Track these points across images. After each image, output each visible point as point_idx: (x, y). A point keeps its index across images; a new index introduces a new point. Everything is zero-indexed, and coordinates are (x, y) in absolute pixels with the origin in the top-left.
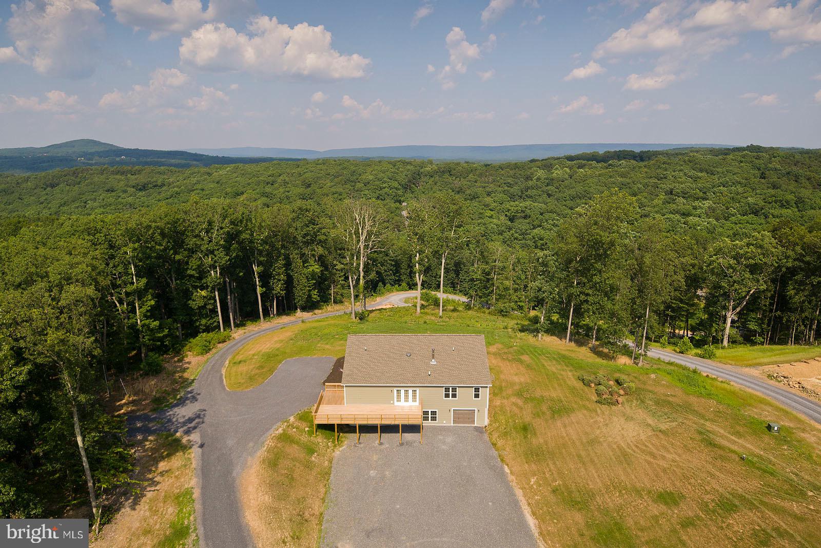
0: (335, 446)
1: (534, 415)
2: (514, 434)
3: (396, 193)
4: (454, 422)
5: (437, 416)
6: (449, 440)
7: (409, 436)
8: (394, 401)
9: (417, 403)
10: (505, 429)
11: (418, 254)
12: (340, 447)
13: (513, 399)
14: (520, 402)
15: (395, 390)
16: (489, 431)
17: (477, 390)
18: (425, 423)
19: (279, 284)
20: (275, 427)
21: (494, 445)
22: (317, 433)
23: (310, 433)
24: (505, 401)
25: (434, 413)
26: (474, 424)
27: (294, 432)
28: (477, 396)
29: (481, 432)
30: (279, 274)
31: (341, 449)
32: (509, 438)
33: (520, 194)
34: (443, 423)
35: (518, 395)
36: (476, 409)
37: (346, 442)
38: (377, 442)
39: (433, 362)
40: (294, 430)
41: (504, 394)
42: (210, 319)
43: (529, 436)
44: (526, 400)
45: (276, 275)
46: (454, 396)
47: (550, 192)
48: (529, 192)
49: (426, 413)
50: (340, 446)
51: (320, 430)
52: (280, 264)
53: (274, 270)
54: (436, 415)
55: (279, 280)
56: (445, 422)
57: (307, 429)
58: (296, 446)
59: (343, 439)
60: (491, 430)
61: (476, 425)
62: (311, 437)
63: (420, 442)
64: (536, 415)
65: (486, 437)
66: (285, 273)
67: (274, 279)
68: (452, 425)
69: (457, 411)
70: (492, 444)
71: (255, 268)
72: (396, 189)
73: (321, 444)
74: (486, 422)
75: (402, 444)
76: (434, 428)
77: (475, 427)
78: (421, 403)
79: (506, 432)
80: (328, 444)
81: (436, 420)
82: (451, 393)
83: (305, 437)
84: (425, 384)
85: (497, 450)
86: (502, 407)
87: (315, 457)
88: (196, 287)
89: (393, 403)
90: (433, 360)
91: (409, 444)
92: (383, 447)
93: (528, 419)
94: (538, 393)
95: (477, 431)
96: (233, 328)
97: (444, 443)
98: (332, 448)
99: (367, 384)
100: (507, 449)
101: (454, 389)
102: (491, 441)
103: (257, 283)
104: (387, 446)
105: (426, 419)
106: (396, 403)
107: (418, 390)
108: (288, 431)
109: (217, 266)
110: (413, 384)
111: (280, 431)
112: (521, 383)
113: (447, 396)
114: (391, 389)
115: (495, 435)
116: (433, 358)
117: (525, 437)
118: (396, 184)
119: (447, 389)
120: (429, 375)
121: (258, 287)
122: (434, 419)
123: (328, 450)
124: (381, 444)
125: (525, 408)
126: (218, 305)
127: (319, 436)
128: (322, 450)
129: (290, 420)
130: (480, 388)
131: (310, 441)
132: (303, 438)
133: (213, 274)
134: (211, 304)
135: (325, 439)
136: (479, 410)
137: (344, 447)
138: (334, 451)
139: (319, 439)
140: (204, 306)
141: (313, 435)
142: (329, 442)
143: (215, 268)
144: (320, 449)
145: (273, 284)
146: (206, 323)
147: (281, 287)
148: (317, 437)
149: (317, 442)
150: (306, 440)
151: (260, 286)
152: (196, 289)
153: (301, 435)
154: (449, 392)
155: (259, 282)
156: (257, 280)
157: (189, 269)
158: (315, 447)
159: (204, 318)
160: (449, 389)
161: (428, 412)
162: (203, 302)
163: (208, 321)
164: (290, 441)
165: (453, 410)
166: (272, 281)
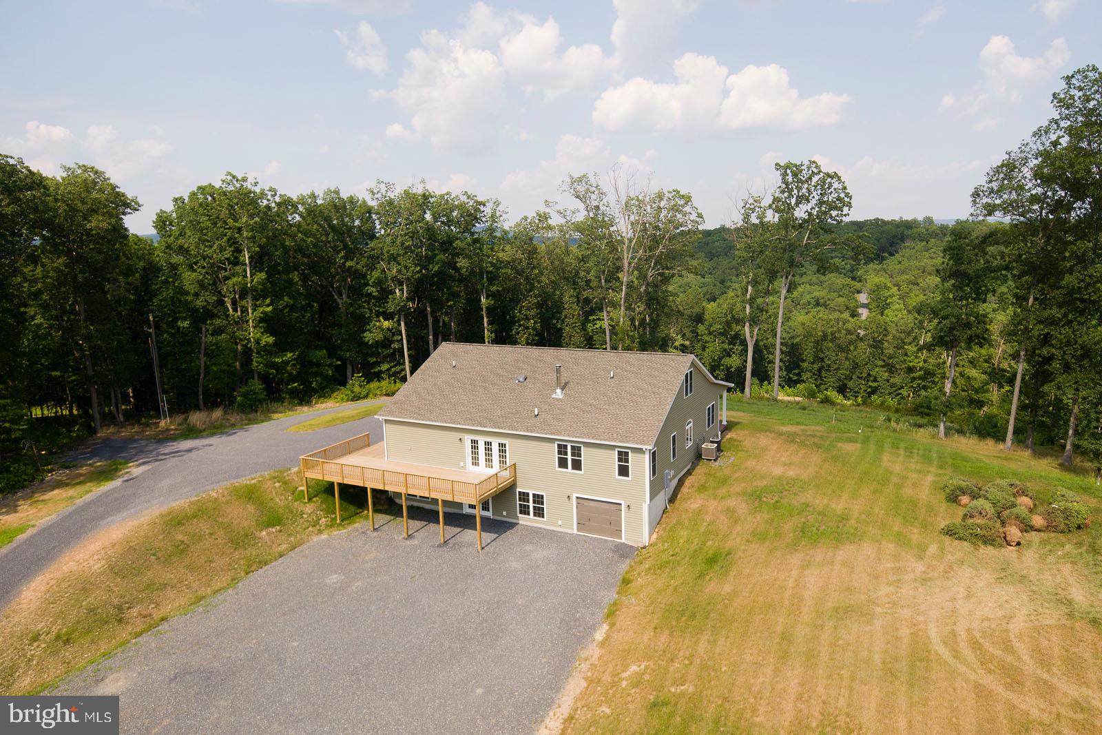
0: (331, 526)
1: (756, 536)
2: (683, 568)
4: (580, 525)
5: (545, 507)
6: (540, 554)
8: (466, 462)
12: (338, 530)
13: (734, 502)
14: (744, 509)
15: (468, 439)
16: (642, 557)
17: (623, 457)
18: (523, 520)
19: (524, 334)
21: (626, 582)
22: (314, 499)
25: (538, 499)
26: (620, 538)
27: (275, 488)
28: (624, 471)
29: (623, 556)
30: (527, 319)
31: (337, 532)
32: (666, 574)
34: (555, 524)
35: (753, 495)
36: (623, 503)
37: (357, 525)
38: (404, 532)
39: (557, 394)
40: (277, 485)
41: (723, 491)
42: (395, 366)
43: (709, 576)
44: (762, 507)
45: (524, 319)
46: (577, 465)
49: (523, 496)
51: (324, 496)
52: (530, 302)
54: (543, 504)
55: (527, 328)
56: (560, 523)
58: (251, 508)
60: (648, 555)
61: (623, 541)
62: (296, 501)
63: (480, 548)
64: (760, 537)
65: (625, 565)
67: (520, 326)
68: (575, 531)
69: (586, 503)
70: (624, 579)
71: (483, 300)
73: (305, 516)
74: (646, 537)
75: (443, 545)
76: (534, 531)
77: (622, 546)
79: (669, 562)
80: (319, 520)
81: (543, 516)
82: (570, 457)
83: (288, 500)
85: (622, 592)
86: (699, 513)
87: (269, 534)
88: (378, 314)
89: (465, 468)
90: (557, 390)
91: (456, 546)
92: (406, 543)
95: (615, 552)
97: (523, 557)
98: (322, 528)
99: (417, 419)
100: (643, 594)
101: (576, 451)
102: (625, 575)
103: (486, 325)
104: (416, 543)
105: (524, 510)
106: (470, 469)
107: (509, 444)
108: (265, 483)
109: (403, 282)
110: (495, 428)
111: (254, 481)
112: (780, 478)
113: (563, 463)
114: (460, 435)
116: (558, 384)
117: (700, 577)
119: (562, 449)
120: (536, 415)
122: (539, 512)
123: (310, 529)
124: (409, 537)
125: (746, 520)
126: (405, 342)
127: (313, 504)
128: (298, 525)
129: (290, 470)
130: (629, 451)
131: (288, 507)
132: (281, 500)
133: (398, 294)
134: (397, 341)
135: (321, 511)
136: (629, 506)
137: (345, 531)
138: (320, 532)
139: (309, 508)
140: (386, 343)
141: (304, 499)
142: (325, 518)
143: (401, 284)
144: (294, 524)
145: (518, 333)
146: (388, 370)
147: (528, 339)
148: (308, 505)
149: (301, 511)
150: (282, 503)
151: (488, 330)
152: (378, 317)
153: (282, 494)
154: (566, 454)
155: (488, 324)
156: (485, 320)
157: (367, 285)
158: (287, 518)
159: (388, 362)
160: (566, 447)
161: (528, 494)
162: (385, 336)
163: (391, 367)
164: (250, 499)
165: (577, 497)
166: (517, 329)
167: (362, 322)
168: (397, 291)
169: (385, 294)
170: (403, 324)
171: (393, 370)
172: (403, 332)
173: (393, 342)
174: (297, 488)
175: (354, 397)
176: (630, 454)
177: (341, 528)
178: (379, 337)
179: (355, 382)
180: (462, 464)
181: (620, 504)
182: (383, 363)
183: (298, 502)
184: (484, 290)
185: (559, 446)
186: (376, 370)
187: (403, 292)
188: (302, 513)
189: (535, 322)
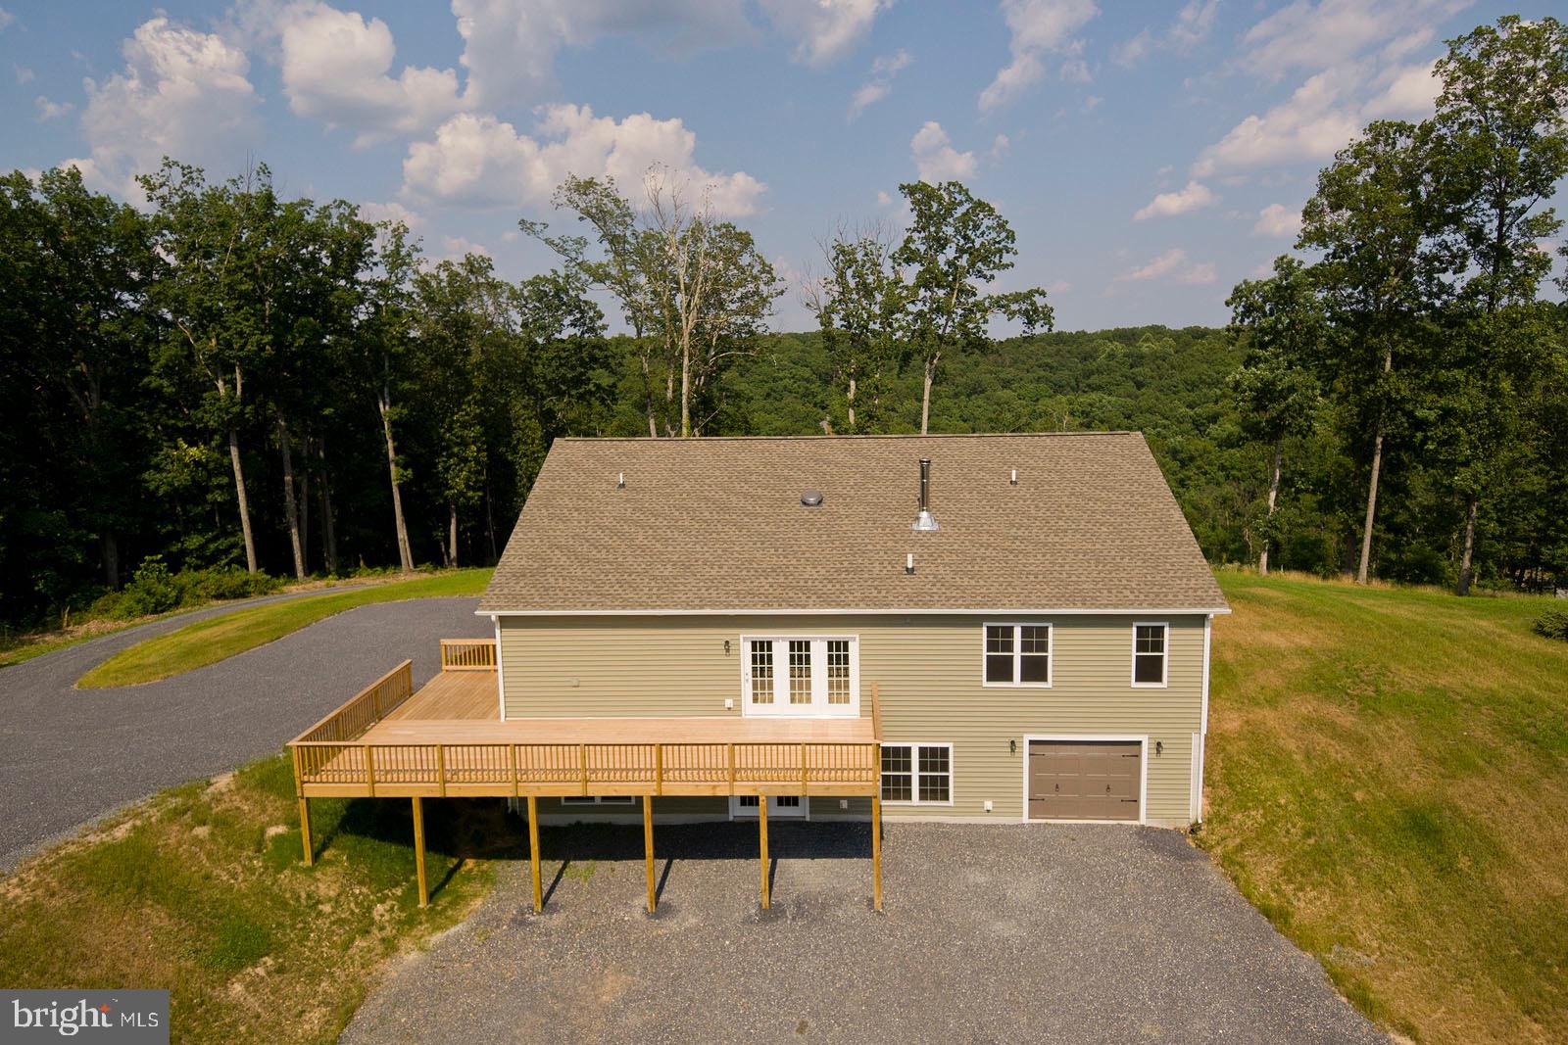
0: (410, 922)
1: (1442, 762)
2: (1369, 855)
3: (807, 388)
4: (1036, 802)
5: (951, 774)
6: (1024, 889)
7: (806, 873)
8: (737, 696)
9: (851, 710)
10: (1308, 834)
11: (852, 383)
12: (440, 928)
13: (1306, 706)
14: (1344, 717)
15: (745, 641)
16: (1219, 850)
17: (1150, 638)
18: (893, 813)
19: (461, 470)
20: (108, 815)
21: (1278, 916)
22: (327, 854)
23: (284, 853)
24: (1269, 717)
25: (935, 758)
26: (1137, 818)
27: (198, 842)
28: (1149, 670)
29: (1183, 855)
30: (464, 443)
31: (438, 937)
32: (1351, 881)
33: (1073, 383)
34: (980, 810)
35: (1319, 688)
36: (1144, 739)
37: (477, 903)
38: (645, 900)
39: (925, 522)
40: (202, 831)
41: (1250, 688)
42: (215, 539)
43: (1463, 863)
44: (1371, 706)
45: (458, 444)
46: (1035, 670)
47: (1140, 378)
48: (1094, 380)
49: (894, 758)
50: (437, 918)
51: (349, 840)
52: (467, 414)
53: (450, 429)
54: (945, 767)
55: (465, 460)
56: (989, 805)
57: (273, 831)
58: (158, 916)
59: (467, 889)
60: (1231, 844)
61: (1143, 821)
62: (279, 869)
63: (871, 901)
64: (1454, 762)
65: (1212, 873)
66: (484, 443)
67: (450, 456)
68: (1025, 819)
69: (1049, 751)
70: (1266, 912)
71: (384, 409)
72: (807, 380)
73: (327, 908)
74: (1196, 806)
75: (771, 913)
76: (939, 834)
77: (1144, 832)
78: (872, 708)
79: (1317, 848)
80: (370, 909)
81: (945, 796)
82: (1017, 654)
83: (252, 870)
84: (888, 606)
85: (1304, 941)
86: (1256, 736)
88: (172, 434)
89: (735, 710)
90: (924, 515)
91: (812, 909)
92: (671, 925)
93: (1418, 785)
94: (1408, 678)
95: (1157, 849)
96: (300, 574)
97: (998, 905)
98: (389, 932)
100: (1364, 937)
101: (1035, 638)
102: (1248, 897)
103: (391, 454)
104: (693, 921)
105: (896, 788)
106: (751, 710)
107: (856, 640)
108: (159, 834)
109: (234, 366)
110: (829, 605)
111: (121, 833)
112: (1305, 652)
113: (999, 670)
114: (726, 632)
115: (1264, 871)
116: (924, 502)
117: (1445, 871)
118: (807, 373)
119: (999, 638)
120: (910, 571)
121: (393, 467)
122: (935, 789)
123: (359, 943)
124: (660, 909)
125: (1375, 734)
126: (240, 487)
127: (329, 870)
128: (320, 940)
129: (209, 784)
130: (1166, 624)
131: (265, 892)
132: (234, 876)
133: (222, 391)
134: (220, 487)
135: (361, 883)
136: (1159, 744)
137: (459, 928)
138: (390, 947)
139: (326, 885)
140: (195, 492)
141: (301, 858)
142: (382, 901)
143: (229, 369)
144: (307, 937)
145: (447, 470)
146: (202, 547)
147: (468, 479)
148: (318, 875)
149: (309, 896)
150: (241, 885)
151: (397, 465)
152: (172, 439)
153: (228, 858)
154: (1009, 647)
155: (397, 451)
156: (390, 445)
157: (148, 373)
158: (280, 925)
159: (200, 532)
160: (1009, 632)
161: (907, 751)
162: (193, 478)
163: (209, 541)
164: (140, 888)
165: (1032, 742)
166: (445, 462)
167: (138, 451)
168: (220, 384)
169: (194, 392)
170: (234, 451)
171: (212, 546)
172: (237, 467)
173: (208, 490)
174: (263, 832)
175: (158, 604)
176: (1167, 630)
177: (440, 920)
178: (183, 479)
179: (150, 574)
180: (729, 703)
181: (1139, 743)
182: (187, 534)
183: (287, 872)
184: (386, 390)
185: (992, 632)
186: (174, 549)
187: (235, 388)
188: (315, 902)
189: (479, 450)
